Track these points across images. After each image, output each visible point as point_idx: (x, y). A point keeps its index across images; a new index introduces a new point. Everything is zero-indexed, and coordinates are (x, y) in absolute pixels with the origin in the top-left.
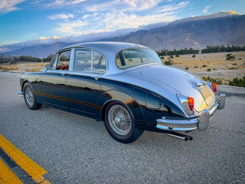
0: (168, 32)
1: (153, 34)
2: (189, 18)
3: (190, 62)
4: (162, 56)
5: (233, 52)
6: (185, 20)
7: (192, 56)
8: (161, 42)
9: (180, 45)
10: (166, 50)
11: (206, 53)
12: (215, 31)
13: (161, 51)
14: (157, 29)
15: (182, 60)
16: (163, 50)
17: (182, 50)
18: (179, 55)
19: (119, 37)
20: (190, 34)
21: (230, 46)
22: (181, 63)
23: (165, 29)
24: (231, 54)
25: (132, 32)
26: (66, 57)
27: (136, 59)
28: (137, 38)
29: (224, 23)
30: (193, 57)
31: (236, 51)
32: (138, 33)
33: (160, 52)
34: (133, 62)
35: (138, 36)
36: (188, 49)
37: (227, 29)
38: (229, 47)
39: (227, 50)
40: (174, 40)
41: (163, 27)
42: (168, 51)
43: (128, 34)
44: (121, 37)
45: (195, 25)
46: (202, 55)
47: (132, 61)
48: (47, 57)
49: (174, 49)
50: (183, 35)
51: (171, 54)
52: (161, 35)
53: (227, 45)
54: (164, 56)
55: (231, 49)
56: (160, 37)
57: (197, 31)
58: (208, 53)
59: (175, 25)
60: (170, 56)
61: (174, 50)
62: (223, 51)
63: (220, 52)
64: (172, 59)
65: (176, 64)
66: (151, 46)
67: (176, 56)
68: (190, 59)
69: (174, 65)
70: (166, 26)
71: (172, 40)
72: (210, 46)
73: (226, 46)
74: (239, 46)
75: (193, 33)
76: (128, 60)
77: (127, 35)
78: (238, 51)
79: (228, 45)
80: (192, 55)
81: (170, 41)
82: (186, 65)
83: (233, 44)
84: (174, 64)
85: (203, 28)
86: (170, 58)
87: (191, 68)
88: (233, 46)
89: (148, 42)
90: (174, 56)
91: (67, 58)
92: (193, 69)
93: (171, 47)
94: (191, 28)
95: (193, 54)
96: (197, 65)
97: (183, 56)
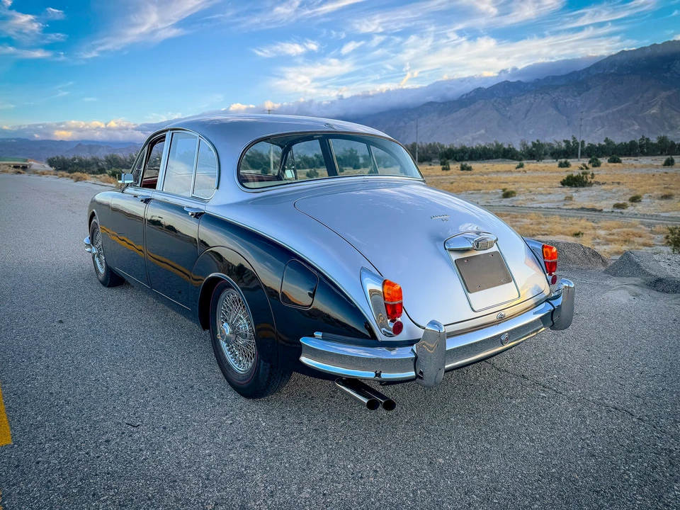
0: (590, 89)
1: (541, 94)
2: (663, 43)
3: (652, 181)
4: (565, 158)
6: (649, 50)
7: (663, 162)
8: (567, 117)
9: (630, 126)
10: (578, 141)
13: (563, 145)
14: (554, 78)
15: (626, 173)
16: (571, 141)
17: (633, 143)
18: (620, 158)
19: (440, 104)
20: (664, 94)
22: (619, 183)
23: (580, 79)
25: (480, 88)
27: (485, 164)
28: (493, 105)
30: (665, 165)
32: (495, 92)
33: (559, 146)
34: (472, 172)
35: (495, 98)
36: (654, 140)
40: (608, 111)
41: (574, 72)
42: (586, 145)
43: (467, 94)
44: (444, 103)
47: (469, 169)
49: (606, 140)
50: (641, 97)
51: (594, 154)
52: (568, 96)
54: (569, 160)
56: (565, 102)
59: (616, 68)
60: (589, 159)
61: (604, 143)
64: (595, 169)
65: (603, 184)
66: (533, 130)
67: (609, 161)
68: (654, 171)
69: (598, 187)
70: (584, 69)
71: (602, 112)
75: (674, 90)
76: (459, 168)
77: (464, 97)
80: (664, 159)
81: (596, 115)
82: (634, 187)
84: (598, 183)
86: (590, 166)
87: (649, 200)
89: (526, 117)
90: (604, 161)
92: (657, 201)
93: (599, 132)
94: (669, 75)
95: (669, 157)
96: (673, 192)
97: (634, 162)
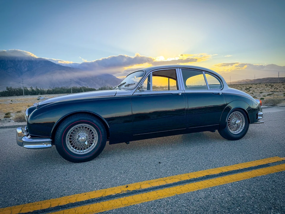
11: (7, 96)
12: (10, 71)
21: (34, 89)
29: (20, 64)
37: (24, 71)
38: (33, 90)
39: (31, 93)
46: (2, 99)
55: (35, 92)
58: (9, 96)
63: (25, 95)
72: (10, 88)
73: (29, 89)
74: (43, 89)
78: (44, 94)
79: (31, 88)
83: (37, 87)
88: (37, 89)
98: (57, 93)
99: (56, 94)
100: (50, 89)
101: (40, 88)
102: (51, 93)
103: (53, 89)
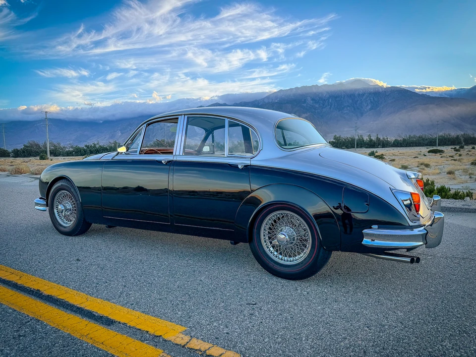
5: (378, 149)
12: (345, 112)
14: (246, 103)
21: (374, 138)
24: (376, 152)
26: (64, 147)
29: (361, 100)
31: (382, 147)
37: (366, 110)
38: (371, 140)
39: (368, 145)
41: (256, 100)
45: (313, 100)
48: (23, 147)
53: (368, 136)
55: (374, 143)
57: (316, 111)
59: (278, 99)
62: (361, 147)
63: (357, 147)
72: (340, 137)
73: (366, 138)
74: (387, 138)
75: (309, 114)
78: (386, 147)
79: (370, 136)
83: (377, 135)
85: (326, 106)
88: (377, 138)
91: (67, 149)
94: (305, 105)
98: (410, 146)
99: (408, 147)
100: (399, 139)
101: (383, 136)
102: (399, 145)
103: (404, 139)
